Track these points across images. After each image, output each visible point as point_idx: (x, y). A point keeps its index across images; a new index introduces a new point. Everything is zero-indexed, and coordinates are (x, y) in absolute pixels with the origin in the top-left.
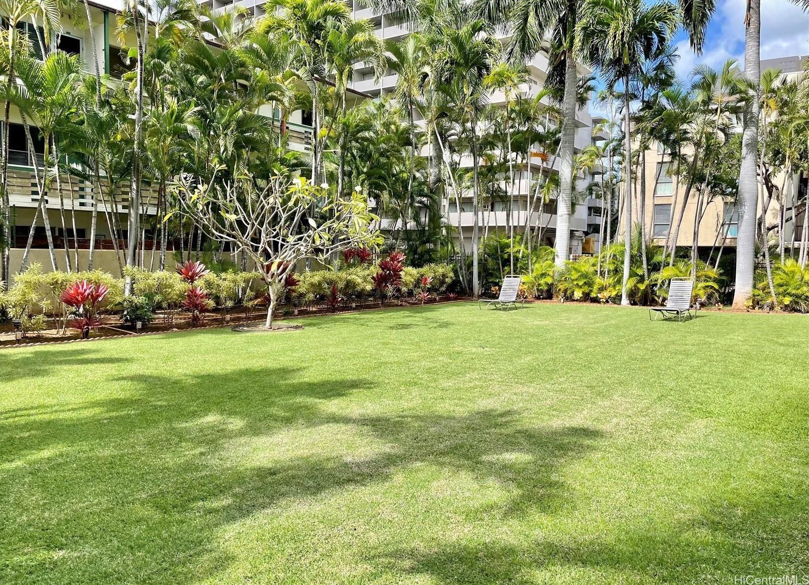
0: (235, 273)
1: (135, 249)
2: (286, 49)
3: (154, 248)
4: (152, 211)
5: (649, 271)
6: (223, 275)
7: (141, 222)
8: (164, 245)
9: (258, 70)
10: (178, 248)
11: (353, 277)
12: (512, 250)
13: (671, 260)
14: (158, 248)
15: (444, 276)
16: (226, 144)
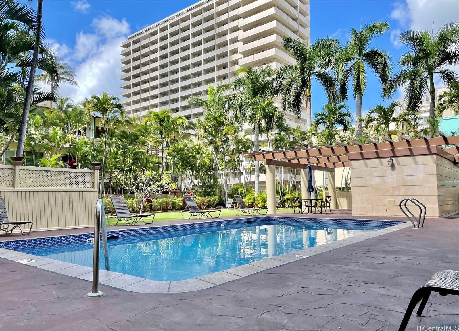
0: (133, 199)
1: (102, 193)
2: (151, 129)
3: (108, 193)
4: (108, 181)
5: (282, 196)
6: (129, 200)
7: (104, 185)
8: (111, 192)
9: (141, 137)
10: (116, 193)
11: (175, 200)
12: (239, 190)
13: (290, 192)
14: (109, 193)
15: (214, 200)
16: (129, 161)
